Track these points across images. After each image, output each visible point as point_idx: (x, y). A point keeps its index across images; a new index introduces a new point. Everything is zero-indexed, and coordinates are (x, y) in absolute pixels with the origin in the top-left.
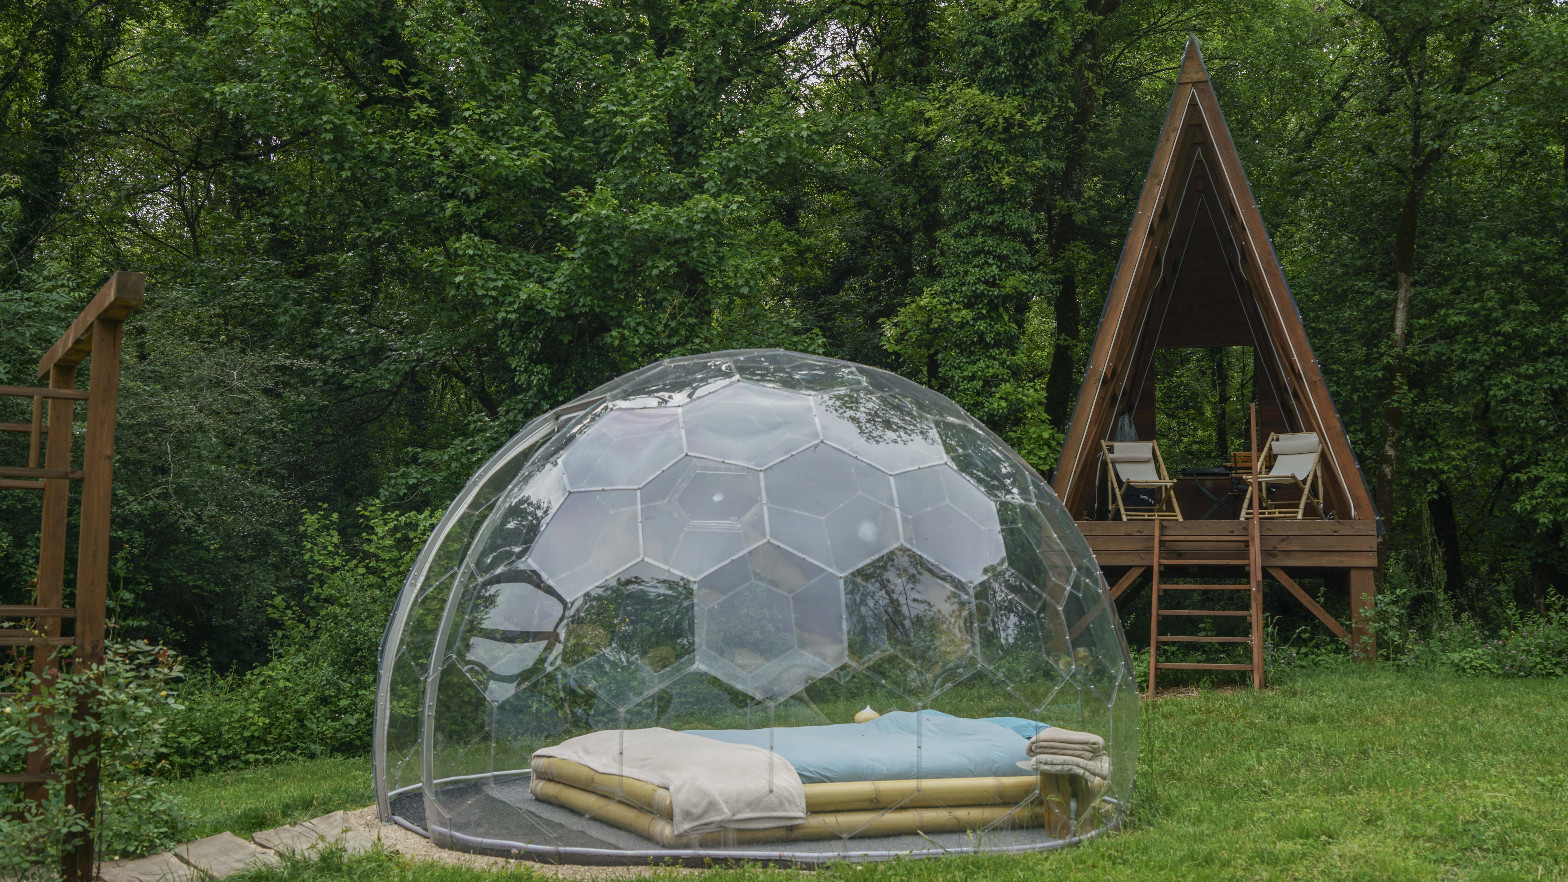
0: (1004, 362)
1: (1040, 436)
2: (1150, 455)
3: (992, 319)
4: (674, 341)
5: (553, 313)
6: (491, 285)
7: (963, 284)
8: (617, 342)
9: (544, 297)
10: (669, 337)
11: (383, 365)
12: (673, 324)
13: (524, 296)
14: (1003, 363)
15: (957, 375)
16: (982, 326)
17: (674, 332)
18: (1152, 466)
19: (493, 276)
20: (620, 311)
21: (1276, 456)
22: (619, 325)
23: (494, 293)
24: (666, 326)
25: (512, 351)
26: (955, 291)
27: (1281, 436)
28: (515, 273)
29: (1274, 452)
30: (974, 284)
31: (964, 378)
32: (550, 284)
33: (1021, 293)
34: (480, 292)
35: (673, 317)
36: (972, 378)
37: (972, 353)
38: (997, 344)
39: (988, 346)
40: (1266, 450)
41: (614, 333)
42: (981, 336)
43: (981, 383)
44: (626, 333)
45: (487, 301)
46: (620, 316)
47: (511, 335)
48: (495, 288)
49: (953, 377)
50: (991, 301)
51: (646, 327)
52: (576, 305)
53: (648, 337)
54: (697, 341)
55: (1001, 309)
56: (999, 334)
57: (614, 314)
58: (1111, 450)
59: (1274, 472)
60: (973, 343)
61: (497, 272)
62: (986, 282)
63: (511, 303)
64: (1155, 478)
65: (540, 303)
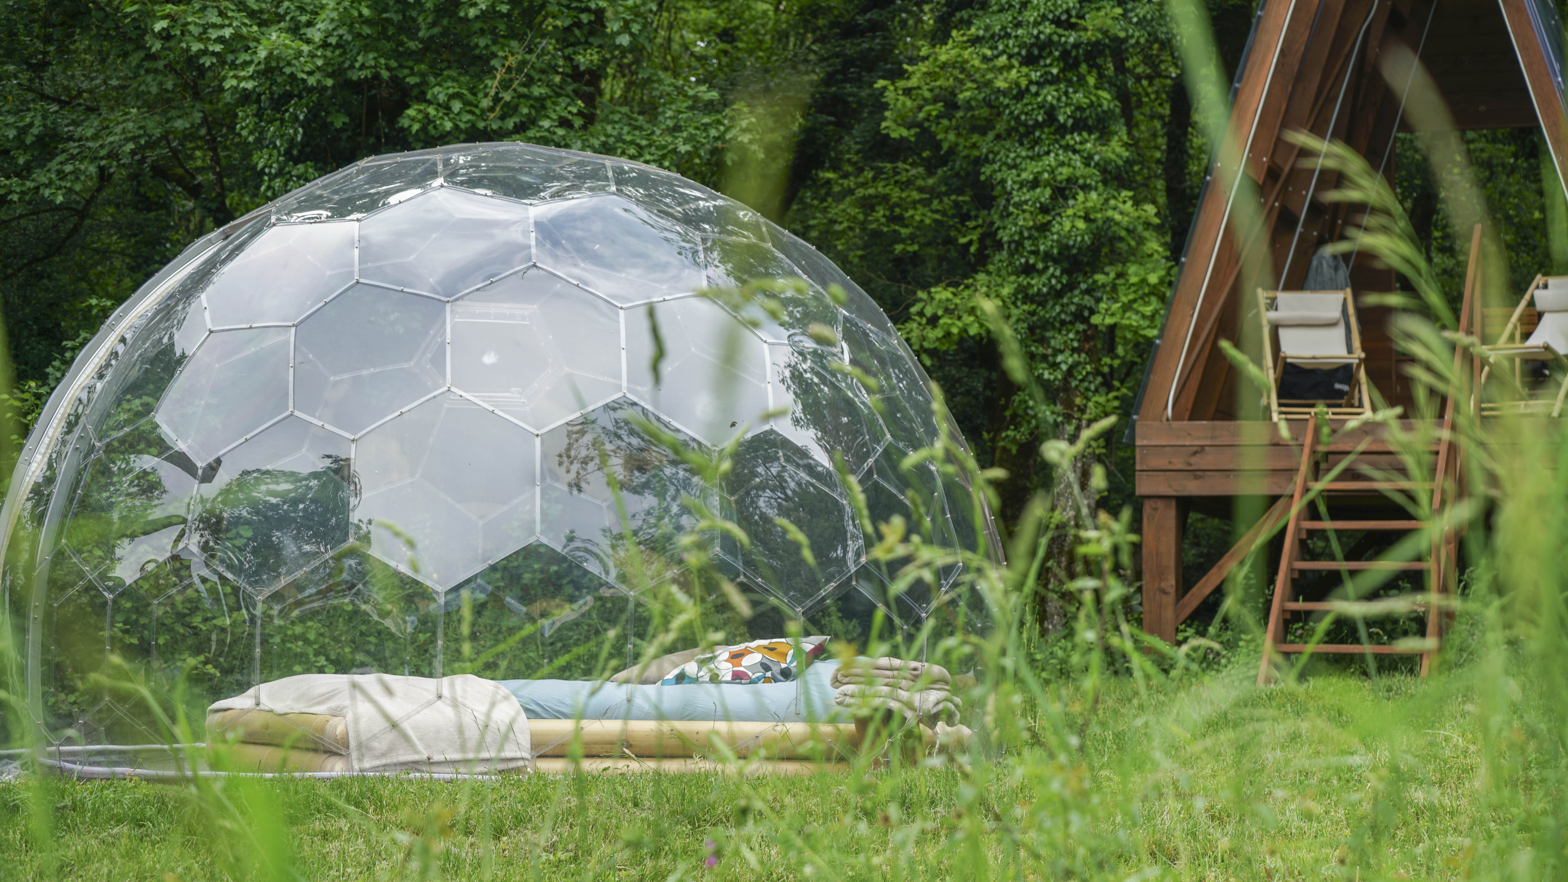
0: (1090, 157)
1: (1144, 281)
2: (1336, 314)
3: (1070, 83)
4: (510, 124)
5: (312, 81)
6: (214, 34)
7: (1018, 25)
8: (416, 127)
9: (300, 54)
10: (502, 118)
11: (54, 165)
12: (507, 96)
13: (262, 54)
14: (1087, 160)
15: (1010, 179)
16: (1050, 95)
17: (509, 110)
18: (1340, 331)
19: (218, 20)
20: (422, 75)
21: (1540, 315)
22: (422, 98)
23: (218, 48)
24: (497, 99)
25: (258, 140)
26: (1008, 36)
27: (1552, 281)
28: (252, 14)
29: (1539, 306)
30: (1036, 24)
31: (1022, 185)
32: (310, 32)
33: (1116, 39)
34: (196, 47)
35: (505, 85)
36: (1035, 183)
37: (1037, 142)
38: (1079, 125)
39: (1062, 130)
40: (1523, 303)
41: (411, 112)
42: (1051, 112)
43: (1048, 192)
44: (431, 111)
45: (207, 61)
46: (424, 83)
47: (259, 115)
48: (221, 40)
49: (1003, 182)
50: (1065, 54)
51: (466, 103)
52: (352, 67)
53: (467, 117)
54: (546, 124)
55: (1083, 68)
56: (1079, 108)
57: (412, 80)
58: (1272, 305)
59: (1537, 340)
60: (1038, 125)
61: (221, 14)
62: (1057, 22)
63: (247, 64)
64: (1343, 352)
65: (289, 64)
